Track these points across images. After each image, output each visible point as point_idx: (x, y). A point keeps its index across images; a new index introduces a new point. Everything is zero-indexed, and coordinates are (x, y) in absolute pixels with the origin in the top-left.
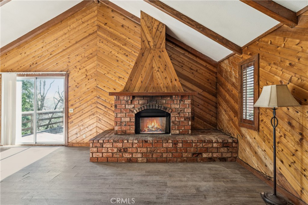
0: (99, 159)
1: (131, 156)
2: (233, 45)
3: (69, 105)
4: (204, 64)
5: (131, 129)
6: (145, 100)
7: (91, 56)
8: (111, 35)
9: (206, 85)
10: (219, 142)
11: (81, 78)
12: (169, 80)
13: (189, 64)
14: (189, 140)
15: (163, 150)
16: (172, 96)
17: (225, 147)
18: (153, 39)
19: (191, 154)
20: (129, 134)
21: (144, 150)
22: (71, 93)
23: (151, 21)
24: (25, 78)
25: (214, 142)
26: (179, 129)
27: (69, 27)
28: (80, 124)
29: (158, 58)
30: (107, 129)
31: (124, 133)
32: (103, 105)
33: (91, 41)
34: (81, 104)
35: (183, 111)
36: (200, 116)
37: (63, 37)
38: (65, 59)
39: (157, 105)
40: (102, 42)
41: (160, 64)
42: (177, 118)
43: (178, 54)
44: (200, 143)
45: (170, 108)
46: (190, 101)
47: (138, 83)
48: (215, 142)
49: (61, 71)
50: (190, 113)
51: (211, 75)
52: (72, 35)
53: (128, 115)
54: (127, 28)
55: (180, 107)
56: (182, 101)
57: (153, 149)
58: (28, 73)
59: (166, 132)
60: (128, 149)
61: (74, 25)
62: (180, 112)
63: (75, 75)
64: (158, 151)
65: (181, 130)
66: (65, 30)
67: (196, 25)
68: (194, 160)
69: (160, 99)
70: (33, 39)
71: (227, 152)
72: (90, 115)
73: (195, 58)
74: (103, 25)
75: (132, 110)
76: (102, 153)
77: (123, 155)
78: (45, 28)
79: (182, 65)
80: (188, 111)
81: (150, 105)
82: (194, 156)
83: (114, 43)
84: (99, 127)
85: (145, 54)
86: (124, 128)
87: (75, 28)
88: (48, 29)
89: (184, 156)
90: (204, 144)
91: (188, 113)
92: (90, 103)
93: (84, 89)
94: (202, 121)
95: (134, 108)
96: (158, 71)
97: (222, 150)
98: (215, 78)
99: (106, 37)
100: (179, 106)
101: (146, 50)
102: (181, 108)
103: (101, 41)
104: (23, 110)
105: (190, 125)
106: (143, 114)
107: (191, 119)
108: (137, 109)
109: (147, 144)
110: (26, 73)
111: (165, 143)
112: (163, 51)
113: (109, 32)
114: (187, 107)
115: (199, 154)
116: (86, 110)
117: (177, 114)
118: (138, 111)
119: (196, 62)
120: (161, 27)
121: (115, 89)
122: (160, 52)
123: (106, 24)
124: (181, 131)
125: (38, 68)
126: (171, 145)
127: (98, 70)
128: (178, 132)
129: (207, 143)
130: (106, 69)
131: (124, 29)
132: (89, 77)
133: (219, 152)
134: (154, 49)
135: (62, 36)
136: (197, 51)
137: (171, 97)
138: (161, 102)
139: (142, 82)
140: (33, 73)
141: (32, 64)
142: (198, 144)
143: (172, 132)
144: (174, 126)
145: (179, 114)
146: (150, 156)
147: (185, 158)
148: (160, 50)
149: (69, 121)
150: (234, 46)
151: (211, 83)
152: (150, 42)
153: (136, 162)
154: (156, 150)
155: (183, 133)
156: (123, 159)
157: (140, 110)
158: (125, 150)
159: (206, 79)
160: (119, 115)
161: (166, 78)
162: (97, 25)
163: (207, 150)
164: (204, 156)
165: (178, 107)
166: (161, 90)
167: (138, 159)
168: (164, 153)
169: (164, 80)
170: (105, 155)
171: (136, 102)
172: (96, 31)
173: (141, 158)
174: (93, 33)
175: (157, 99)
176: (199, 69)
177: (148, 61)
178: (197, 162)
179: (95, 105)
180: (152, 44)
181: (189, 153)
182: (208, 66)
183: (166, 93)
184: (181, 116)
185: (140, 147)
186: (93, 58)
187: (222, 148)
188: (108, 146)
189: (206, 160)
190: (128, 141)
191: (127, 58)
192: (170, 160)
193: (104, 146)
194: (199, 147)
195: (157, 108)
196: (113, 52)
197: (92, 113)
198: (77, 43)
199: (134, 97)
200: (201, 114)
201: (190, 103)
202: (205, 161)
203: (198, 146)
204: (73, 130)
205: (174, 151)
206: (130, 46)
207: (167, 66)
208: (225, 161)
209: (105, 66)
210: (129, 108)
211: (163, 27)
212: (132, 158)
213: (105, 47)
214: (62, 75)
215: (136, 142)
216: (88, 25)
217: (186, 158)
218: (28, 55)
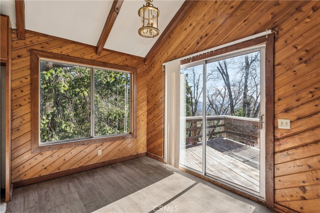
3: (279, 109)
58: (195, 55)
110: (191, 56)
125: (209, 43)
140: (202, 53)
141: (199, 39)
218: (194, 28)
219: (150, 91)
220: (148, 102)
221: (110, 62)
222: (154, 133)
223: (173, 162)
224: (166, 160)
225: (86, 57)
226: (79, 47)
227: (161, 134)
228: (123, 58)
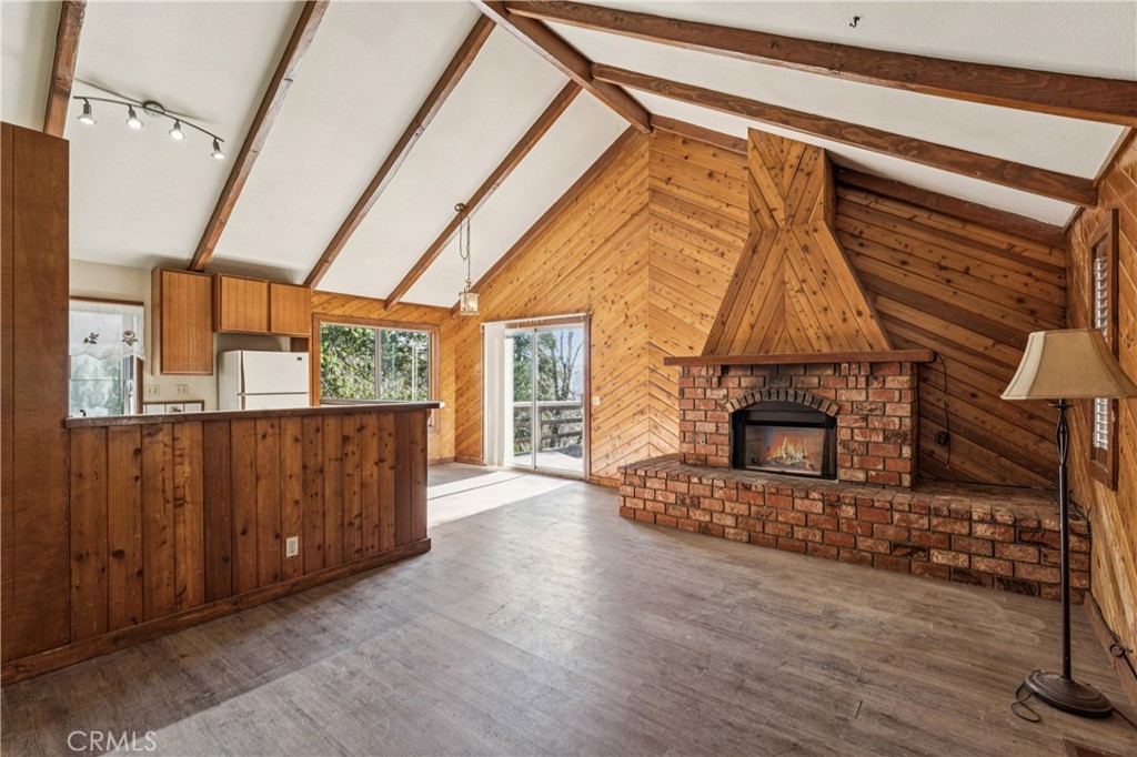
0: (638, 513)
1: (707, 518)
2: (1049, 180)
3: (593, 387)
4: (1001, 241)
5: (720, 453)
6: (756, 376)
7: (636, 267)
8: (682, 205)
9: (1008, 322)
10: (1001, 524)
11: (615, 325)
12: (835, 316)
13: (930, 252)
14: (879, 501)
15: (793, 518)
16: (839, 364)
17: (1030, 543)
18: (784, 199)
19: (886, 545)
20: (715, 467)
21: (742, 509)
22: (596, 361)
23: (778, 150)
24: (518, 331)
25: (975, 517)
26: (866, 467)
27: (591, 207)
28: (615, 434)
29: (801, 251)
30: (672, 451)
31: (704, 463)
32: (663, 390)
33: (636, 230)
34: (617, 386)
35: (878, 412)
36: (981, 433)
37: (582, 234)
38: (583, 283)
39: (791, 392)
40: (661, 229)
41: (806, 268)
42: (856, 431)
43: (890, 225)
44: (921, 516)
45: (835, 401)
46: (906, 378)
47: (741, 330)
48: (982, 521)
49: (578, 311)
50: (908, 420)
51: (1037, 280)
52: (599, 224)
53: (711, 417)
54: (722, 177)
55: (871, 399)
56: (877, 379)
57: (765, 510)
58: (523, 320)
59: (823, 474)
60: (702, 500)
61: (601, 201)
62: (867, 416)
63: (603, 316)
64: (780, 518)
65: (874, 470)
66: (584, 217)
67: (892, 144)
68: (897, 563)
69: (802, 372)
70: (529, 248)
71: (1039, 563)
72: (634, 415)
73: (957, 228)
74: (663, 185)
75: (722, 402)
76: (645, 500)
77: (691, 513)
78: (550, 220)
79: (905, 258)
80: (900, 413)
81: (769, 392)
82: (897, 553)
83: (690, 225)
84: (655, 444)
85: (763, 244)
86: (702, 450)
87: (604, 207)
88: (554, 221)
89: (861, 546)
90: (935, 521)
91: (900, 418)
92: (634, 383)
93: (622, 350)
94: (989, 452)
95: (726, 397)
96: (801, 290)
97: (1014, 551)
98: (1053, 290)
99: (669, 214)
100: (864, 394)
101: (763, 237)
102: (872, 403)
103: (658, 227)
104: (516, 399)
105: (905, 459)
106: (755, 417)
107: (909, 437)
108: (734, 401)
109: (750, 494)
110: (518, 321)
111: (802, 498)
112: (816, 230)
113: (676, 199)
114: (896, 399)
115: (916, 549)
116: (627, 400)
117: (856, 421)
118: (737, 407)
119: (964, 240)
120: (810, 159)
121: (691, 348)
122: (807, 233)
123: (670, 179)
124: (874, 473)
125: (538, 309)
126: (818, 507)
127: (652, 301)
128: (861, 476)
129: (945, 517)
130: (670, 297)
131: (714, 183)
132: (633, 320)
133: (1001, 558)
134: (789, 227)
135: (579, 231)
136: (965, 202)
137: (836, 366)
138: (803, 382)
139: (752, 327)
140: (530, 320)
141: (528, 300)
142: (913, 517)
143: (843, 474)
144: (849, 457)
145: (865, 419)
146: (759, 528)
147: (864, 554)
148: (807, 228)
149: (593, 425)
150: (1054, 182)
151: (1032, 312)
152: (775, 209)
153: (718, 537)
154: (774, 515)
155: (881, 481)
156: (689, 522)
157: (744, 405)
158: (696, 502)
159: (1010, 297)
160: (690, 416)
161: (825, 309)
162: (649, 189)
163: (948, 543)
164: (935, 560)
165: (862, 397)
166: (810, 348)
167: (727, 530)
168: (798, 525)
169: (821, 316)
170: (649, 505)
171: (732, 382)
172: (647, 205)
173: (733, 528)
174: (641, 210)
175: (792, 372)
176: (978, 263)
177: (771, 266)
178: (910, 572)
179: (643, 391)
180: (780, 215)
181: (878, 539)
182: (1020, 245)
183: (825, 355)
184: (871, 426)
185: (730, 500)
186: (641, 273)
187: (1012, 546)
188: (656, 486)
189: (946, 575)
190: (700, 480)
191: (722, 261)
192: (815, 550)
193: (648, 484)
194: (916, 526)
195: (791, 399)
196: (687, 251)
197: (639, 409)
198: (606, 241)
199: (725, 369)
200: (988, 427)
201: (906, 386)
202: (941, 577)
203: (912, 522)
204: (602, 446)
205: (829, 527)
206: (731, 225)
207: (829, 272)
208: (1027, 594)
209: (668, 289)
210: (715, 397)
211: (816, 159)
212: (710, 525)
213: (669, 239)
214: (578, 320)
215: (721, 484)
216: (629, 192)
217: (869, 555)
218: (522, 284)
219: (461, 361)
220: (457, 377)
221: (403, 320)
222: (467, 425)
223: (496, 461)
224: (486, 461)
225: (372, 316)
226: (364, 303)
227: (478, 426)
228: (422, 311)
